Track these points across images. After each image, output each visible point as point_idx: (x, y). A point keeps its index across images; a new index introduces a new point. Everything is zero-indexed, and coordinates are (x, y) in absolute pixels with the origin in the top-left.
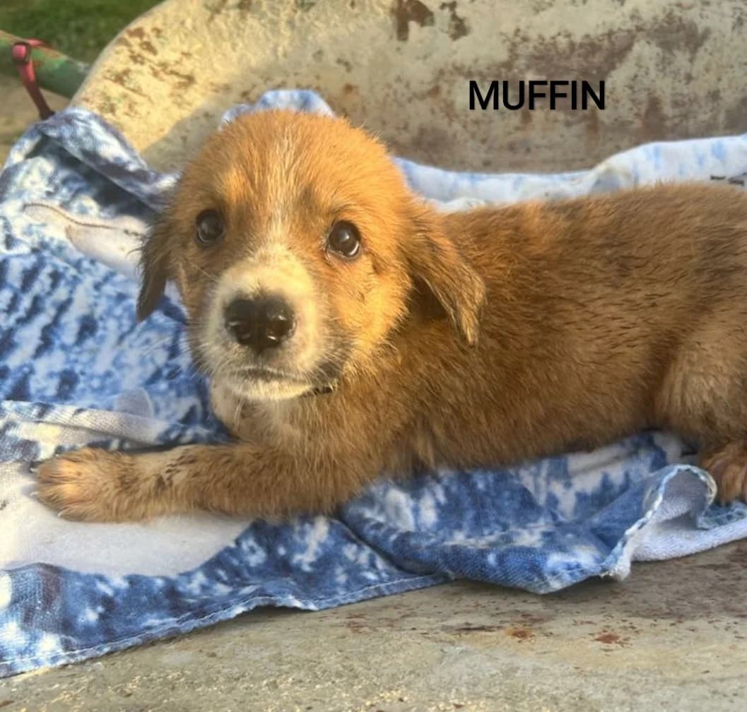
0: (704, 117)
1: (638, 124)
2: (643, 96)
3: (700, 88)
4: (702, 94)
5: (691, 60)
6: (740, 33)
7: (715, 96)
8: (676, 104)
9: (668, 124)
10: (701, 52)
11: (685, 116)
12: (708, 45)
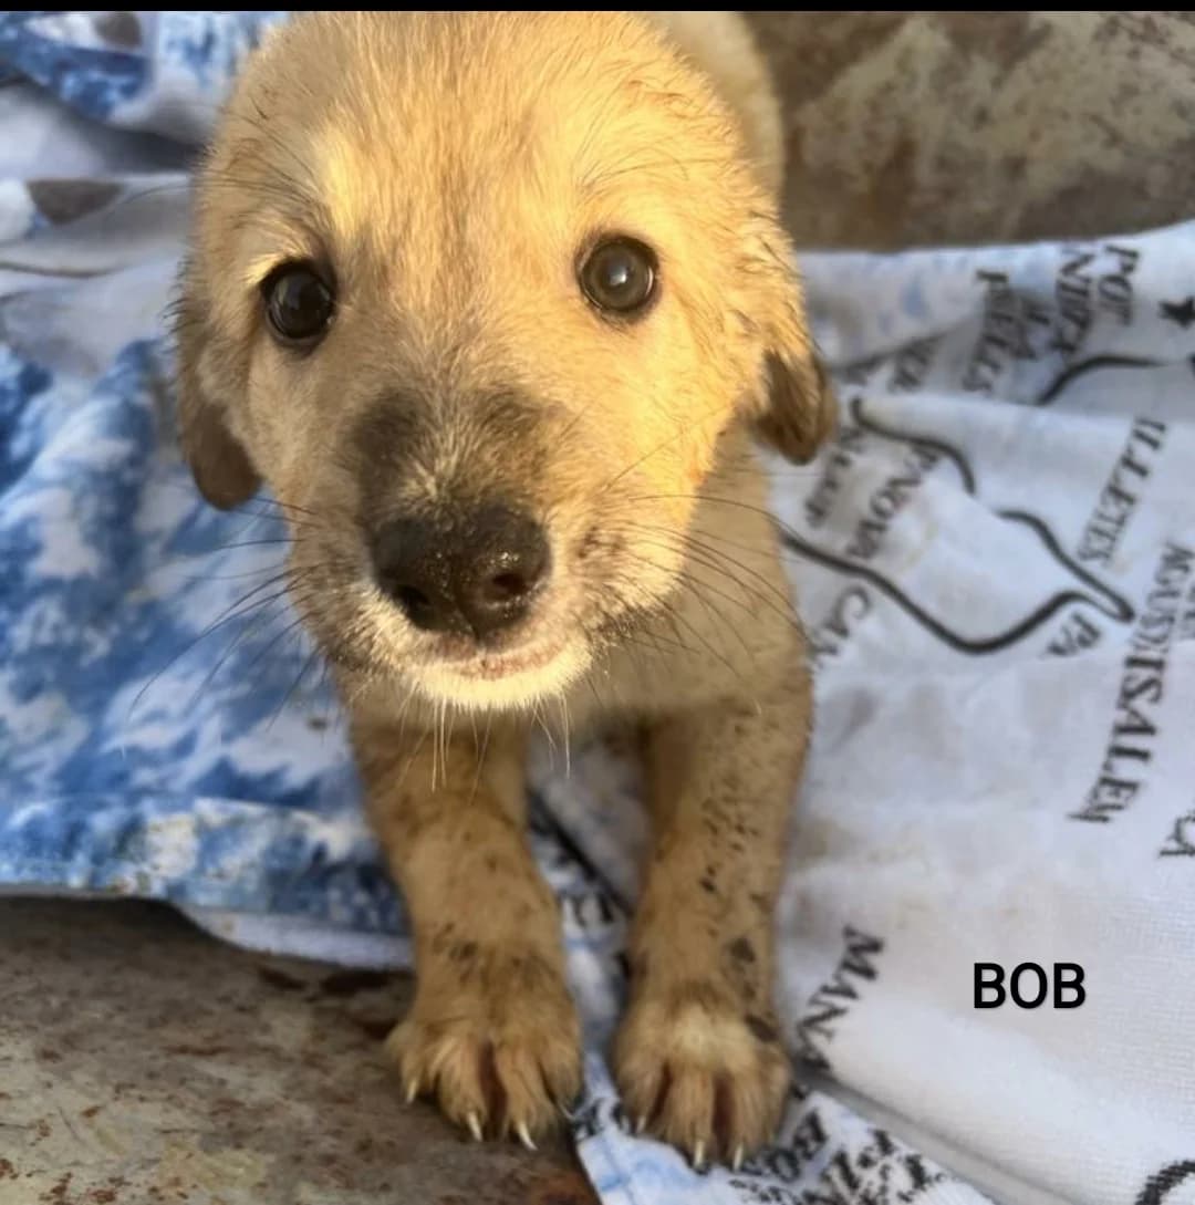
0: (982, 206)
1: (862, 185)
2: (888, 130)
3: (996, 143)
4: (994, 155)
5: (997, 83)
6: (1104, 52)
7: (1016, 166)
8: (942, 163)
9: (916, 200)
10: (1021, 71)
11: (948, 193)
12: (1038, 59)
